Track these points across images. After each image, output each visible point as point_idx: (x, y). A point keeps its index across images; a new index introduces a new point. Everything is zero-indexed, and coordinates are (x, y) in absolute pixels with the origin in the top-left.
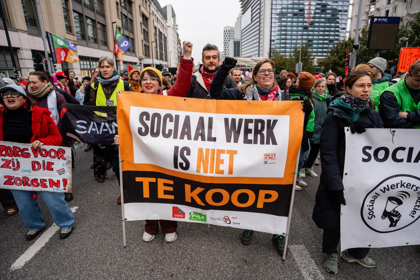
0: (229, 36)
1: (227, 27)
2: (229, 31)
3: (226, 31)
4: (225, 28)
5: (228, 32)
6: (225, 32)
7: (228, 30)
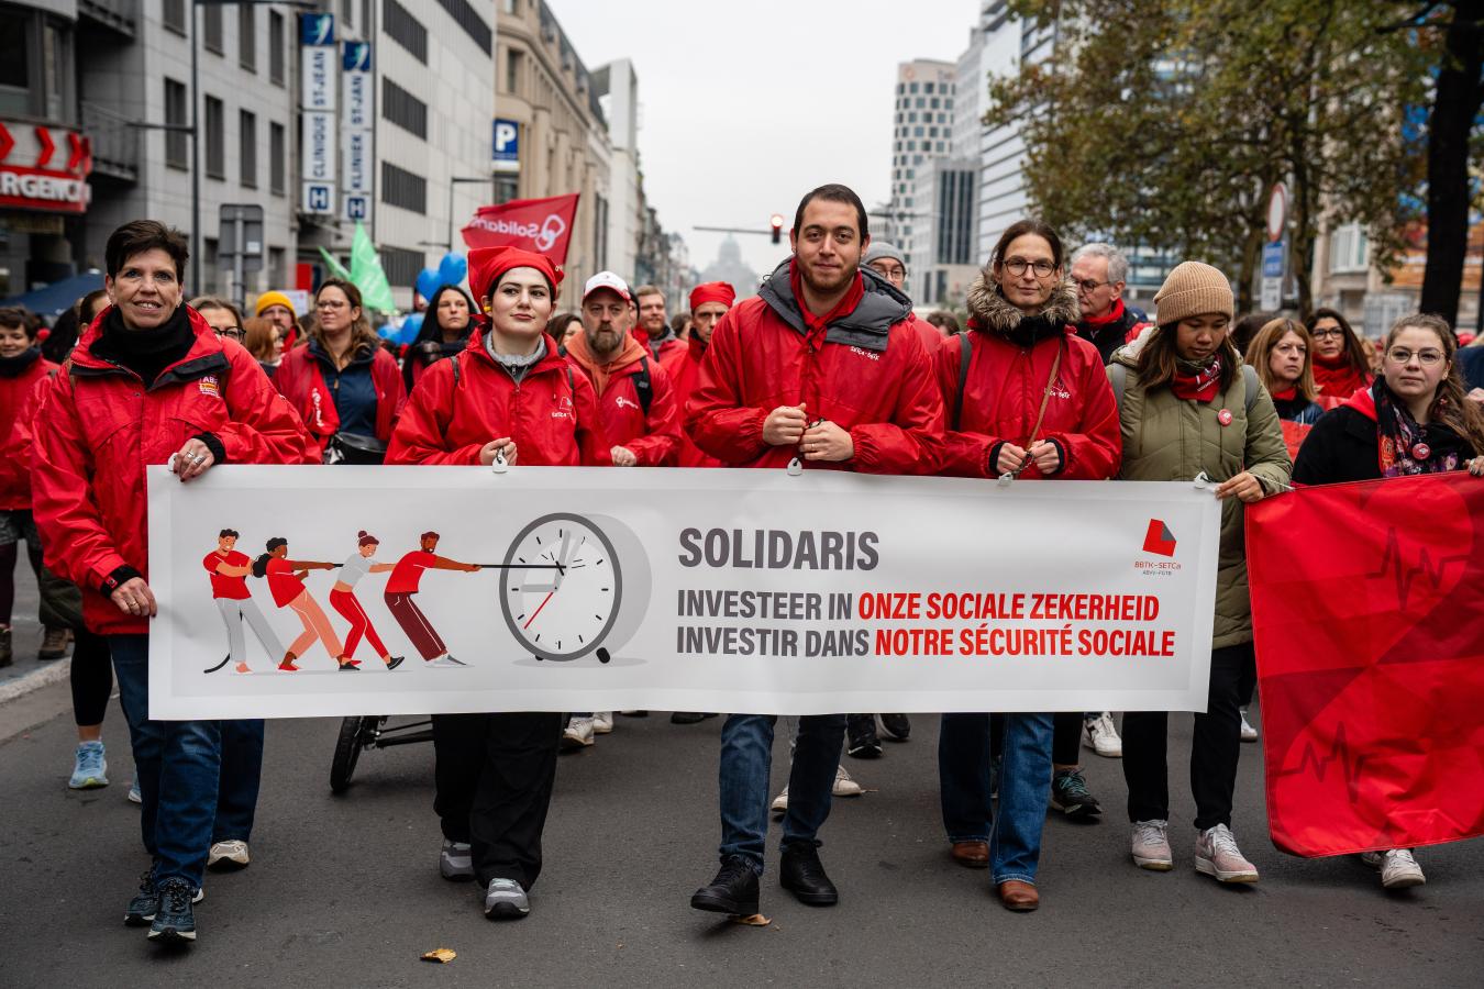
0: (928, 118)
1: (918, 61)
2: (930, 87)
3: (914, 88)
4: (905, 68)
5: (921, 92)
6: (907, 94)
7: (922, 78)
